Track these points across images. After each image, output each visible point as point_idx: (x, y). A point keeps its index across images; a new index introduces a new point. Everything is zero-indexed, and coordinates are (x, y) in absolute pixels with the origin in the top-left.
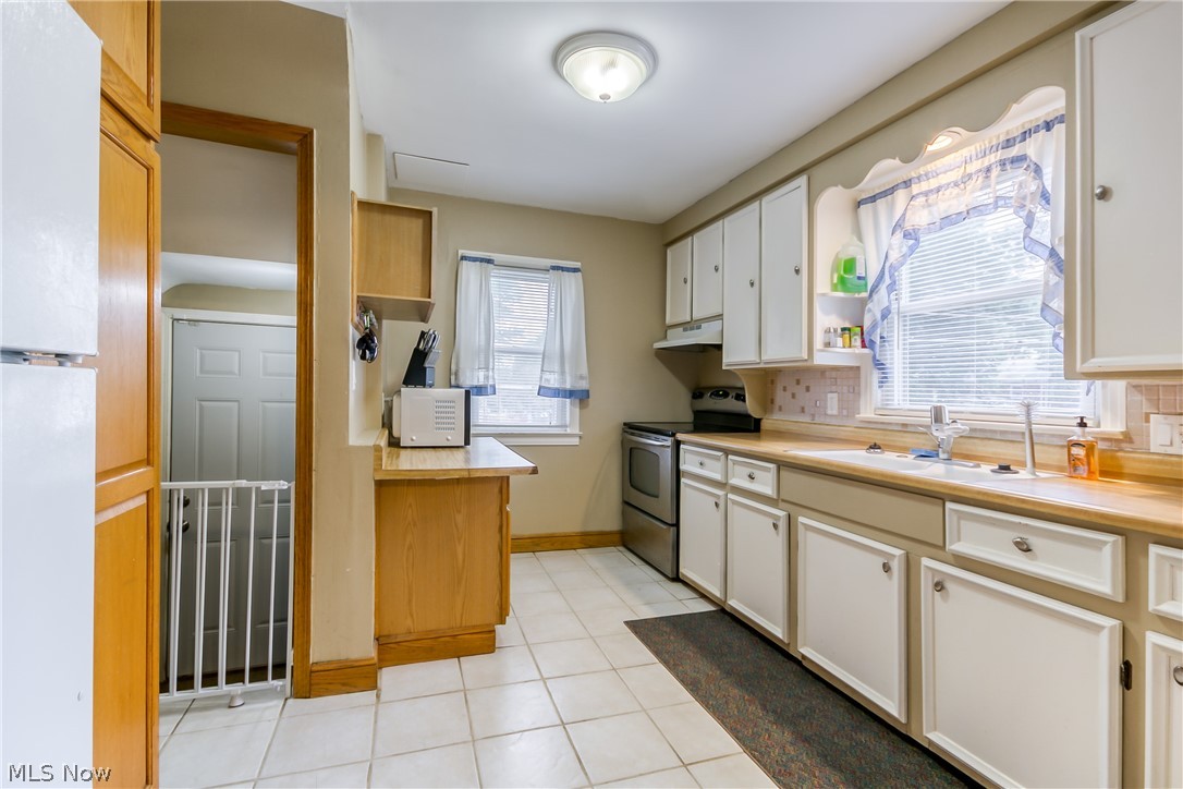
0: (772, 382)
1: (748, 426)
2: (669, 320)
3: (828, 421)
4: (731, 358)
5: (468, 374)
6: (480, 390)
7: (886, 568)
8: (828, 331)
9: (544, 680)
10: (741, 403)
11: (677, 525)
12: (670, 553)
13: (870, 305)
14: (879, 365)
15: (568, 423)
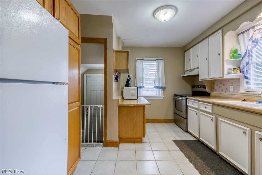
0: (214, 83)
1: (207, 95)
2: (185, 69)
3: (230, 93)
4: (201, 78)
5: (138, 84)
6: (141, 87)
7: (245, 133)
8: (229, 69)
9: (152, 151)
10: (204, 89)
11: (187, 119)
12: (185, 125)
13: (242, 62)
14: (246, 78)
15: (161, 94)
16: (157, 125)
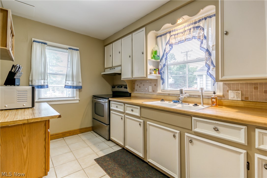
0: (134, 83)
1: (128, 95)
2: (106, 67)
3: (149, 93)
4: (123, 77)
5: (37, 81)
6: (41, 87)
7: (174, 136)
8: (150, 70)
10: (126, 89)
11: (109, 124)
12: (107, 133)
13: (160, 63)
14: (162, 79)
15: (75, 96)
16: (69, 140)
